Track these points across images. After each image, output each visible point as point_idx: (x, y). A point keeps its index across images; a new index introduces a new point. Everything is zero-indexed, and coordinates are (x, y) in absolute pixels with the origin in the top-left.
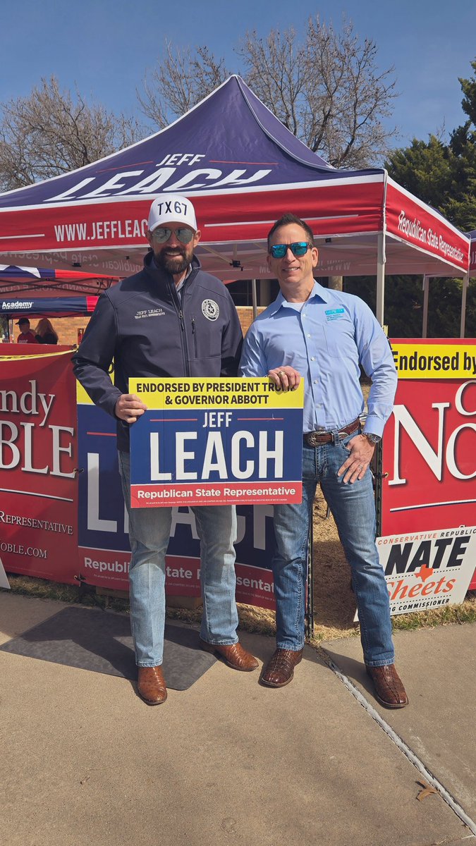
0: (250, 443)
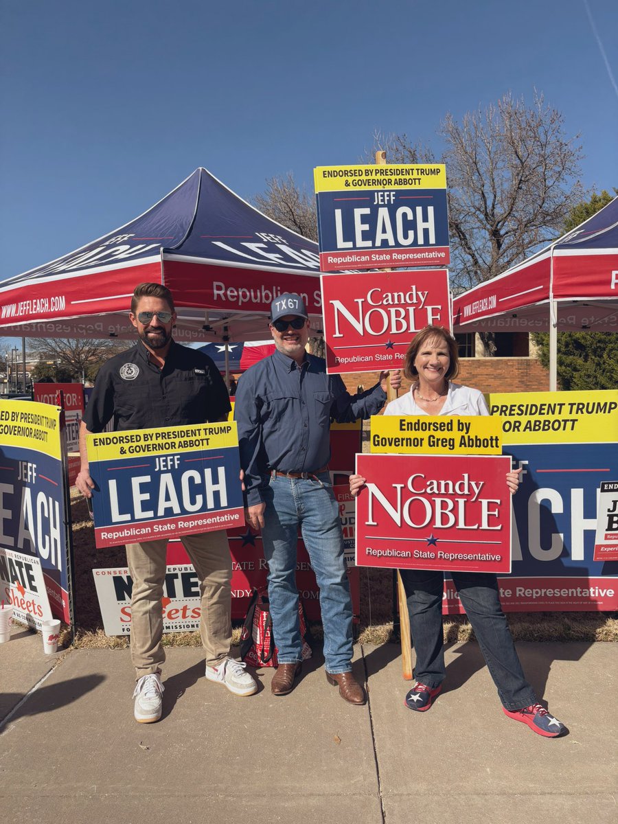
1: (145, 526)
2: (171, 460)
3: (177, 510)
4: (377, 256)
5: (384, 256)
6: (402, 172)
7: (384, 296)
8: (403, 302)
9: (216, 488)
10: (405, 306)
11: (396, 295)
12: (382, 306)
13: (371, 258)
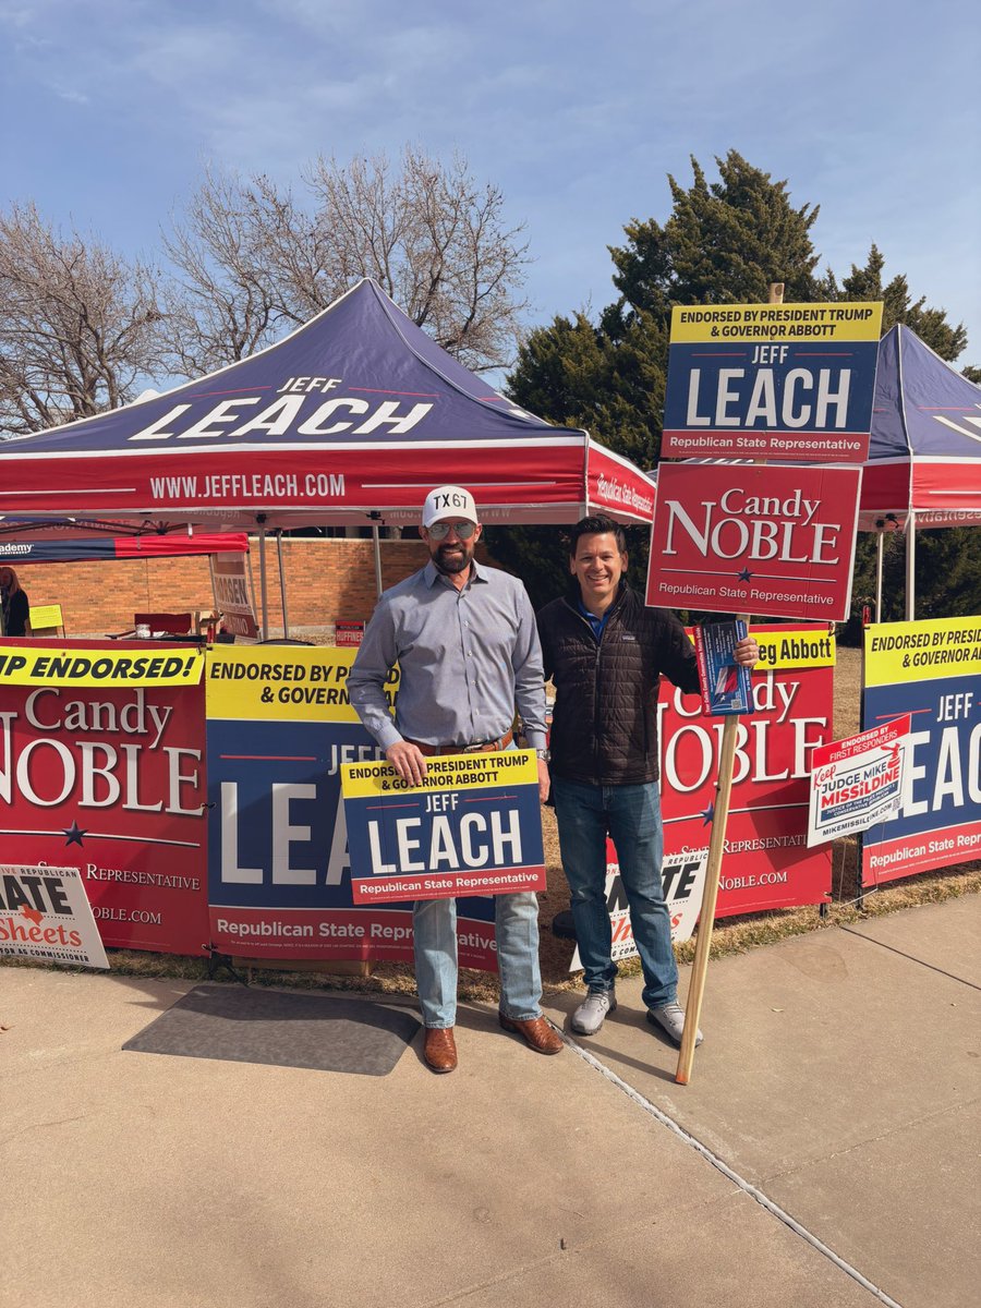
0: (482, 827)
1: (413, 881)
2: (447, 799)
3: (454, 863)
4: (746, 440)
5: (757, 441)
6: (805, 315)
7: (748, 501)
8: (776, 512)
9: (506, 837)
10: (779, 519)
11: (767, 501)
12: (742, 516)
13: (735, 443)
